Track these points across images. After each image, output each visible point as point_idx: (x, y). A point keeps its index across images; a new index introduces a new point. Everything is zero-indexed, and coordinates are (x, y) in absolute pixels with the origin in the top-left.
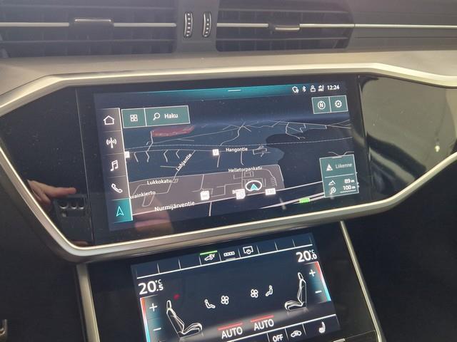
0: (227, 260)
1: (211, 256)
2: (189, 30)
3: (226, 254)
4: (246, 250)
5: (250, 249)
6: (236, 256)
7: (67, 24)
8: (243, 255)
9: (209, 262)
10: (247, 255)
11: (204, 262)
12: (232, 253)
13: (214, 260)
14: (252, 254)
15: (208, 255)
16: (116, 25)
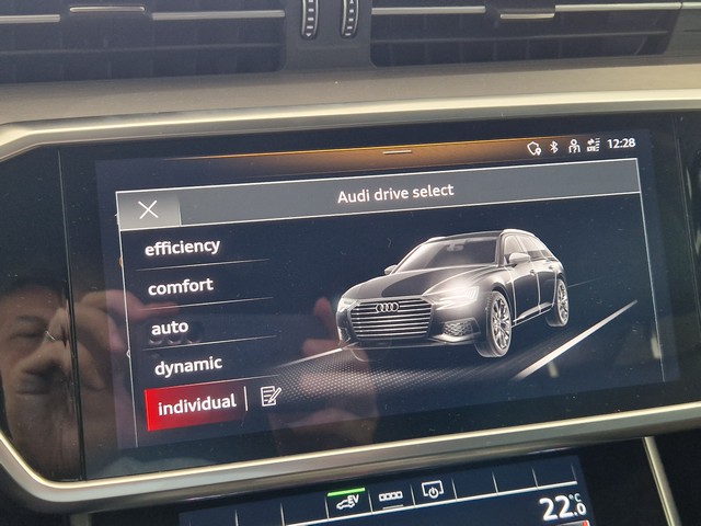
0: (386, 510)
1: (352, 501)
2: (312, 23)
3: (383, 497)
4: (427, 488)
5: (437, 486)
6: (406, 501)
7: (55, 18)
8: (420, 499)
9: (347, 511)
10: (429, 500)
11: (335, 513)
12: (398, 495)
13: (358, 508)
14: (440, 498)
15: (345, 497)
16: (157, 16)
